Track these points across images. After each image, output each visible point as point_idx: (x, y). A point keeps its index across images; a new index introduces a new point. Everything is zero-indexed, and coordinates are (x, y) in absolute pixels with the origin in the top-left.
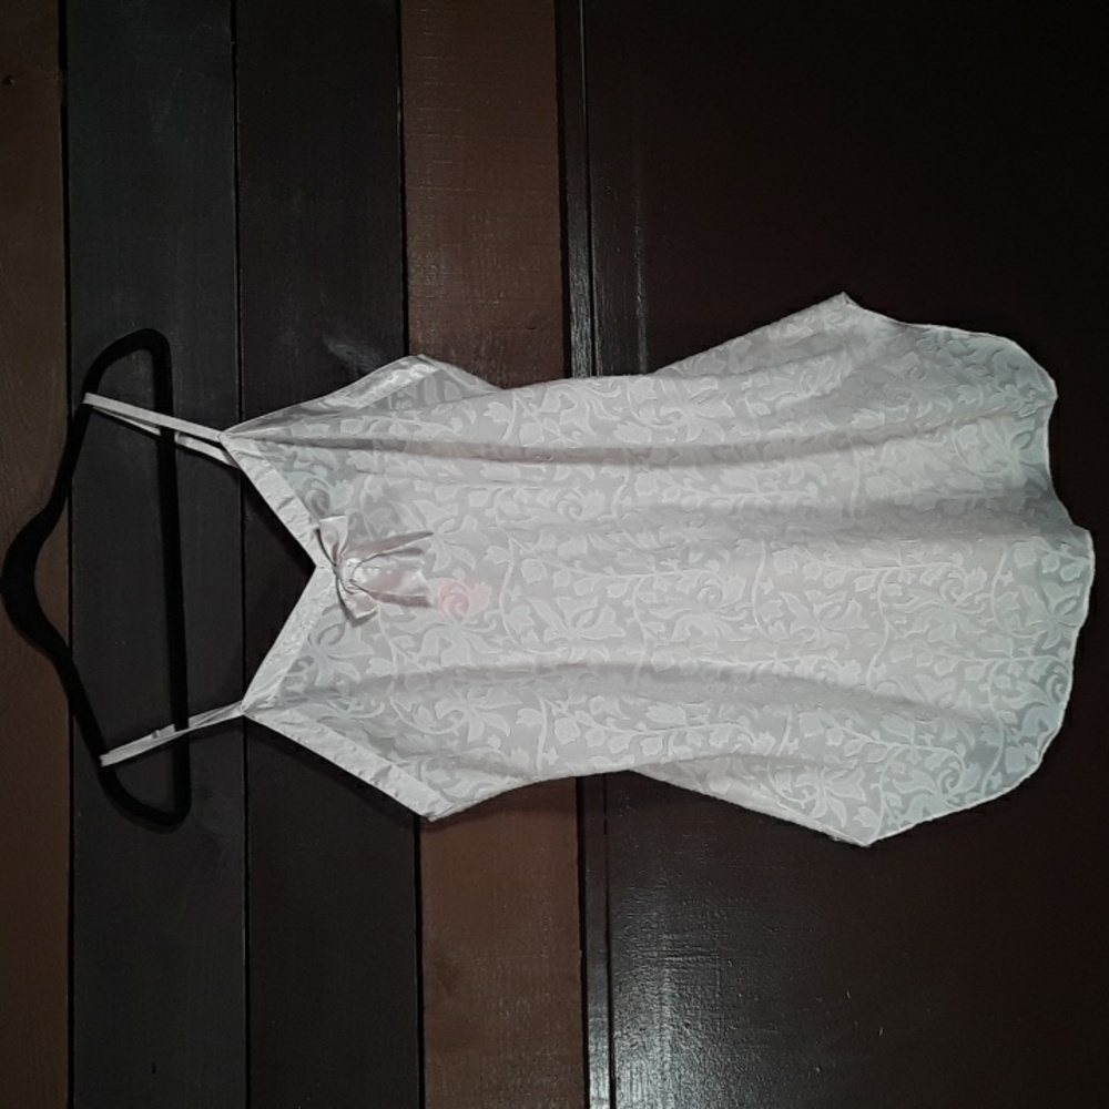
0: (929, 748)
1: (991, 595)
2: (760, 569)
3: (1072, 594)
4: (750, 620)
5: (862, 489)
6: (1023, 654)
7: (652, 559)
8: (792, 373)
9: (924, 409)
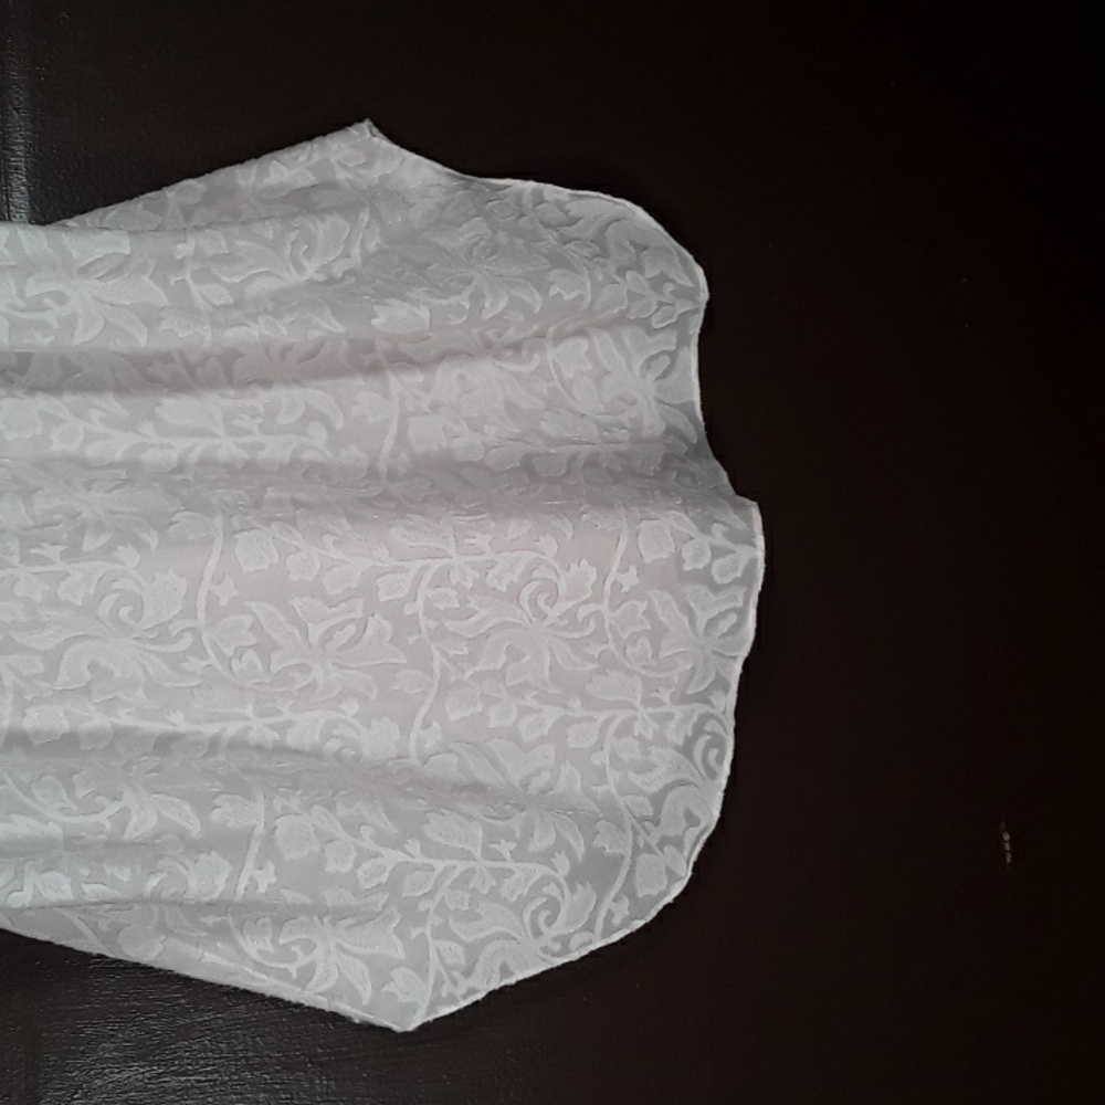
0: (510, 864)
1: (604, 607)
2: (212, 564)
3: (731, 605)
4: (197, 650)
5: (401, 437)
6: (660, 703)
7: (15, 546)
8: (270, 235)
9: (496, 304)
